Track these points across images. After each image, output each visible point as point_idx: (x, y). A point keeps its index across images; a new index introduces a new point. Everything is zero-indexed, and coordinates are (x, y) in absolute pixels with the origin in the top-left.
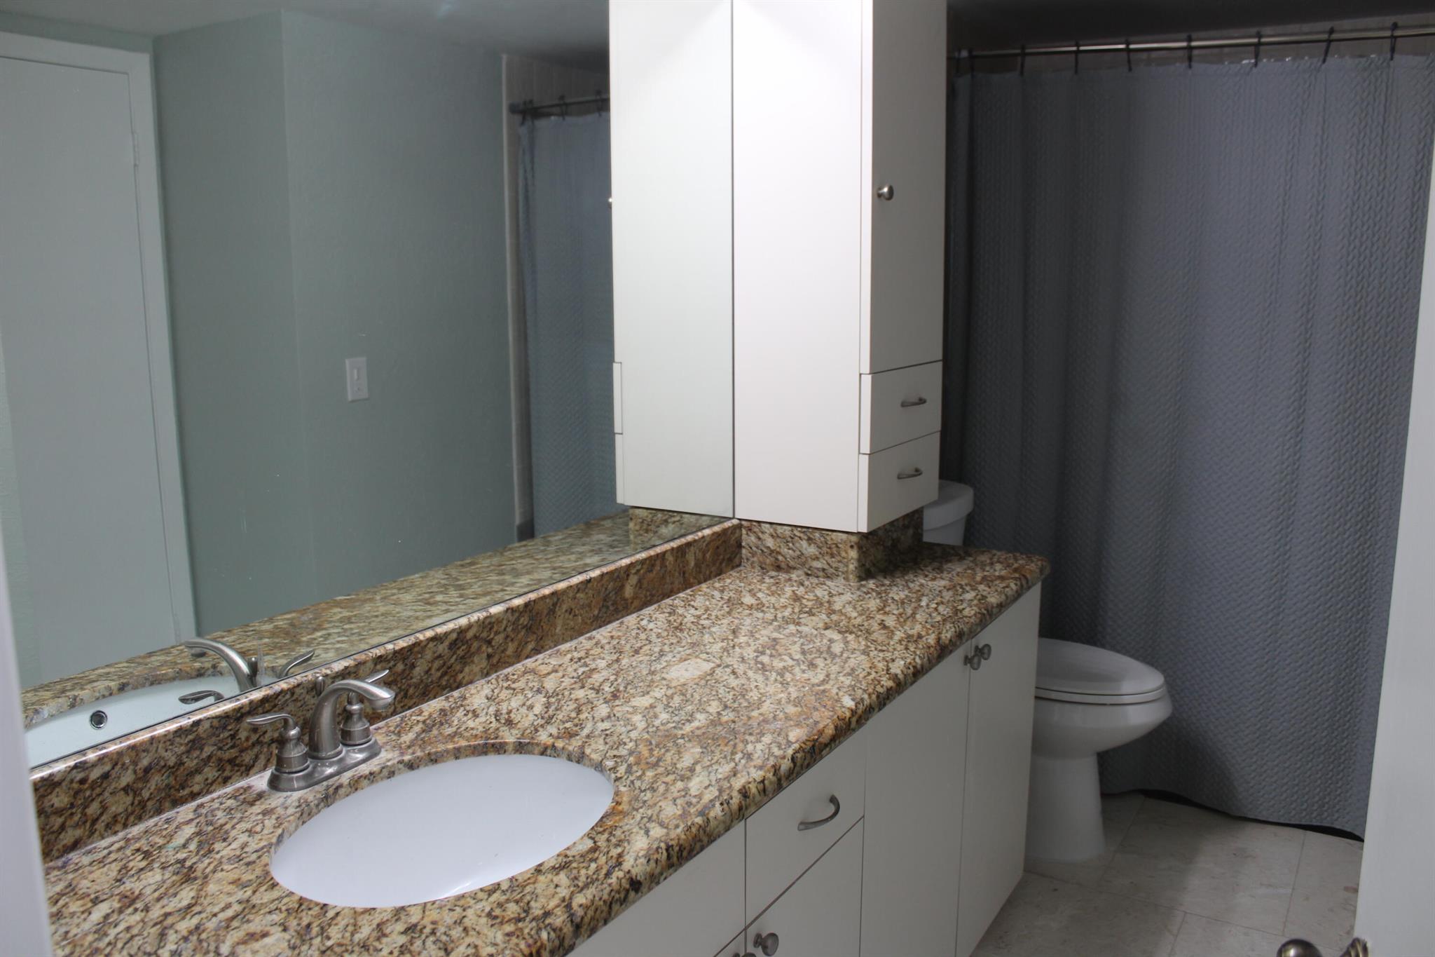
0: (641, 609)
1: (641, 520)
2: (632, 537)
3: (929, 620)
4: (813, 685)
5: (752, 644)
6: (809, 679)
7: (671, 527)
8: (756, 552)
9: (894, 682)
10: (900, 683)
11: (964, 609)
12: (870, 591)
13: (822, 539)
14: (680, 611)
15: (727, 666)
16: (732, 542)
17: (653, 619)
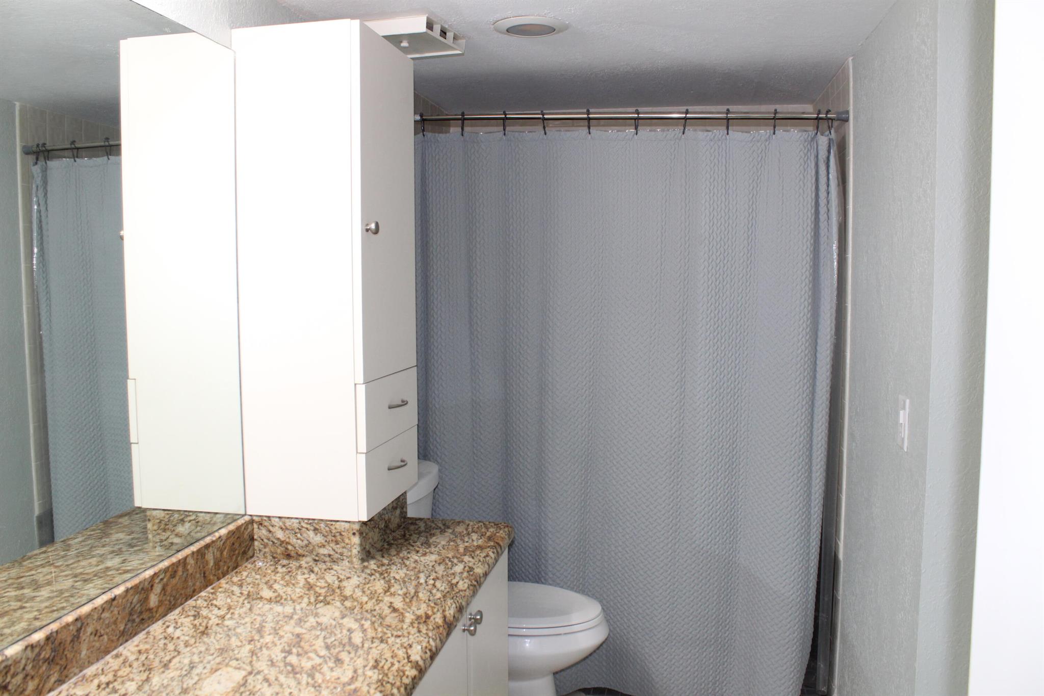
0: (166, 615)
1: (158, 521)
2: (150, 536)
3: (431, 598)
4: (344, 685)
5: (278, 643)
6: (339, 678)
7: (187, 525)
8: (267, 544)
9: (417, 670)
10: (421, 669)
11: (457, 583)
12: (373, 572)
13: (327, 529)
14: (204, 612)
15: (259, 673)
16: (245, 536)
17: (179, 624)
